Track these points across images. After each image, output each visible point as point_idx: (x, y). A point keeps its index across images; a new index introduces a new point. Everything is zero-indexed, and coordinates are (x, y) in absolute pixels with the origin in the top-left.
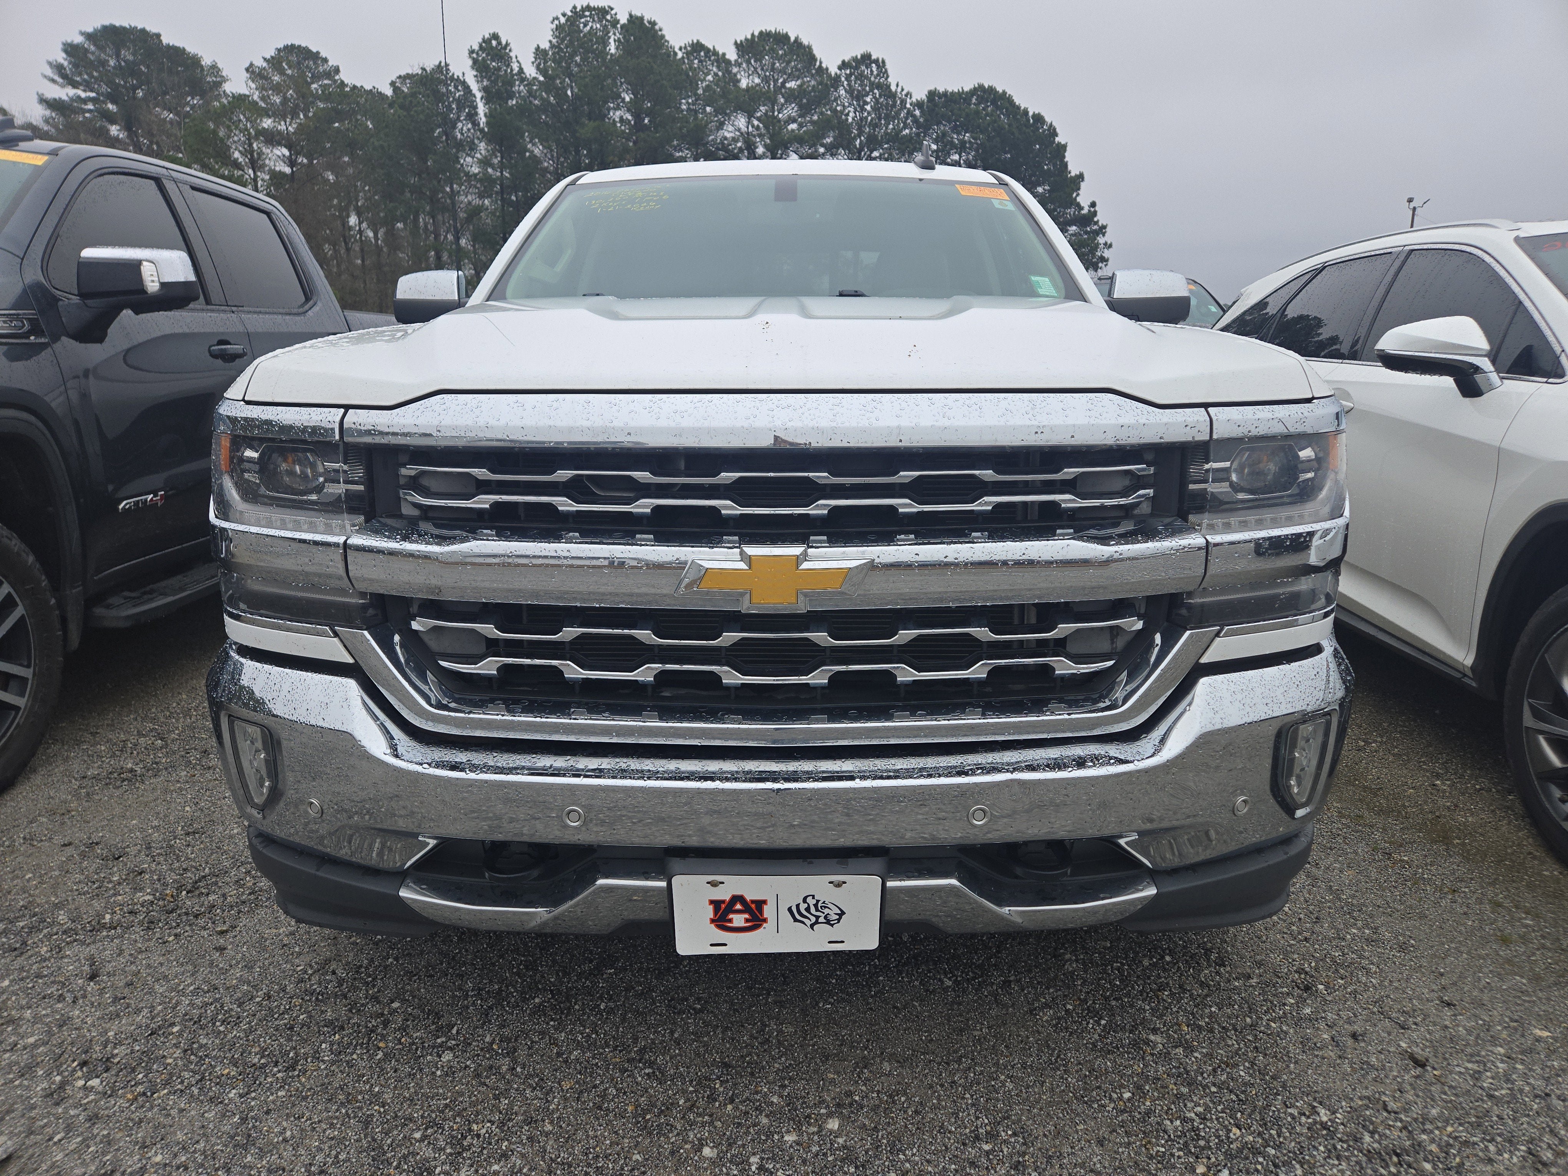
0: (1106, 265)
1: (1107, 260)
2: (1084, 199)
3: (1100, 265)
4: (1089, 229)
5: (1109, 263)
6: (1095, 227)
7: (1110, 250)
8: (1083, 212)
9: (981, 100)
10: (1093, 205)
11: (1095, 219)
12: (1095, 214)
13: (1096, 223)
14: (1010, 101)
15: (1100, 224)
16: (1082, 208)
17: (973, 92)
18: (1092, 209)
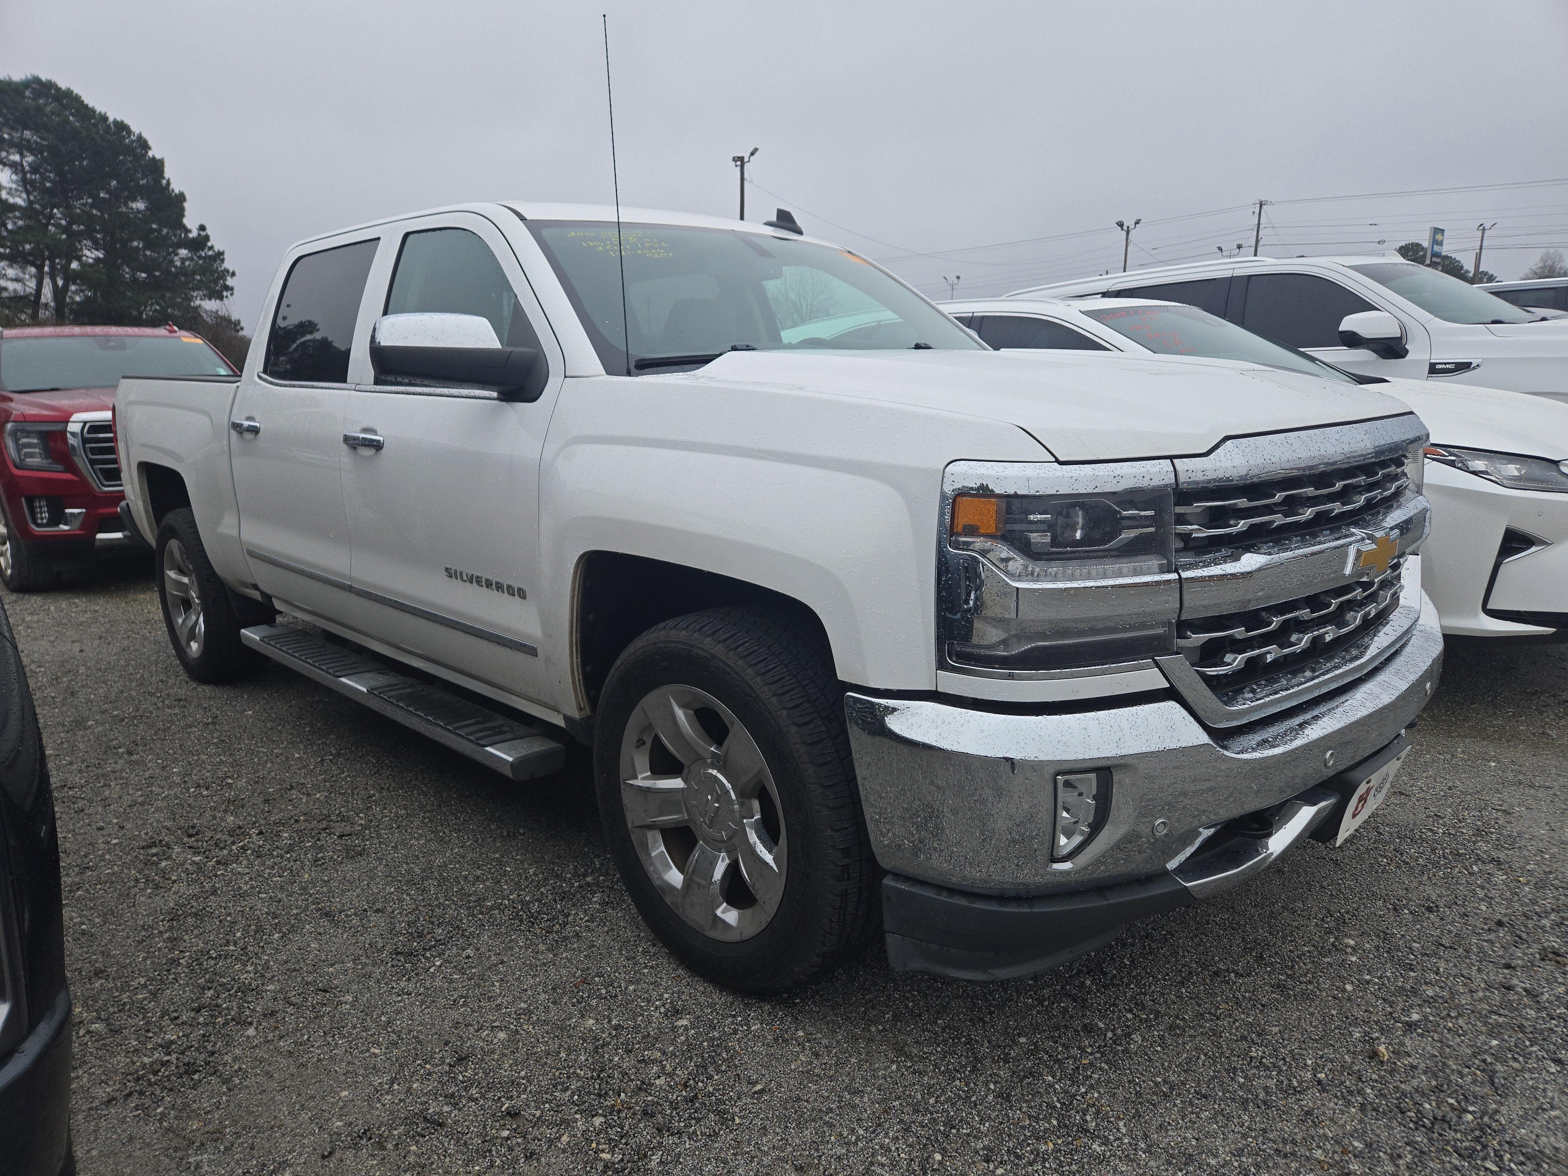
0: (232, 294)
1: (232, 289)
2: (191, 221)
3: (225, 293)
4: (203, 254)
5: (235, 292)
6: (211, 253)
7: (234, 278)
8: (191, 236)
9: (37, 94)
10: (202, 228)
11: (209, 244)
12: (207, 238)
13: (211, 248)
14: (77, 99)
15: (216, 249)
16: (190, 231)
17: (26, 84)
18: (203, 233)
